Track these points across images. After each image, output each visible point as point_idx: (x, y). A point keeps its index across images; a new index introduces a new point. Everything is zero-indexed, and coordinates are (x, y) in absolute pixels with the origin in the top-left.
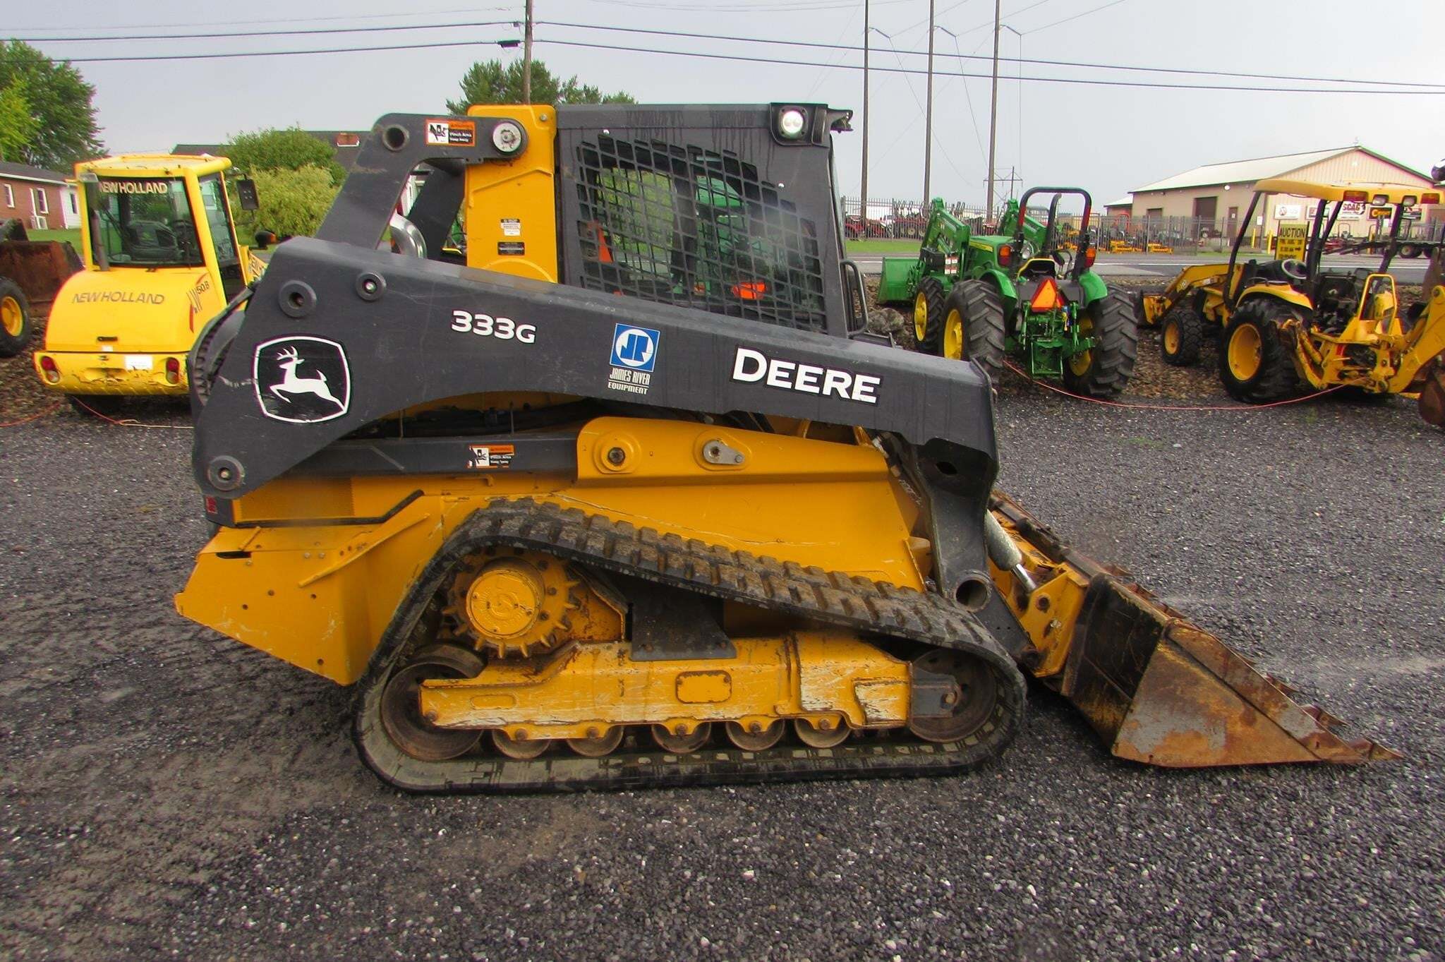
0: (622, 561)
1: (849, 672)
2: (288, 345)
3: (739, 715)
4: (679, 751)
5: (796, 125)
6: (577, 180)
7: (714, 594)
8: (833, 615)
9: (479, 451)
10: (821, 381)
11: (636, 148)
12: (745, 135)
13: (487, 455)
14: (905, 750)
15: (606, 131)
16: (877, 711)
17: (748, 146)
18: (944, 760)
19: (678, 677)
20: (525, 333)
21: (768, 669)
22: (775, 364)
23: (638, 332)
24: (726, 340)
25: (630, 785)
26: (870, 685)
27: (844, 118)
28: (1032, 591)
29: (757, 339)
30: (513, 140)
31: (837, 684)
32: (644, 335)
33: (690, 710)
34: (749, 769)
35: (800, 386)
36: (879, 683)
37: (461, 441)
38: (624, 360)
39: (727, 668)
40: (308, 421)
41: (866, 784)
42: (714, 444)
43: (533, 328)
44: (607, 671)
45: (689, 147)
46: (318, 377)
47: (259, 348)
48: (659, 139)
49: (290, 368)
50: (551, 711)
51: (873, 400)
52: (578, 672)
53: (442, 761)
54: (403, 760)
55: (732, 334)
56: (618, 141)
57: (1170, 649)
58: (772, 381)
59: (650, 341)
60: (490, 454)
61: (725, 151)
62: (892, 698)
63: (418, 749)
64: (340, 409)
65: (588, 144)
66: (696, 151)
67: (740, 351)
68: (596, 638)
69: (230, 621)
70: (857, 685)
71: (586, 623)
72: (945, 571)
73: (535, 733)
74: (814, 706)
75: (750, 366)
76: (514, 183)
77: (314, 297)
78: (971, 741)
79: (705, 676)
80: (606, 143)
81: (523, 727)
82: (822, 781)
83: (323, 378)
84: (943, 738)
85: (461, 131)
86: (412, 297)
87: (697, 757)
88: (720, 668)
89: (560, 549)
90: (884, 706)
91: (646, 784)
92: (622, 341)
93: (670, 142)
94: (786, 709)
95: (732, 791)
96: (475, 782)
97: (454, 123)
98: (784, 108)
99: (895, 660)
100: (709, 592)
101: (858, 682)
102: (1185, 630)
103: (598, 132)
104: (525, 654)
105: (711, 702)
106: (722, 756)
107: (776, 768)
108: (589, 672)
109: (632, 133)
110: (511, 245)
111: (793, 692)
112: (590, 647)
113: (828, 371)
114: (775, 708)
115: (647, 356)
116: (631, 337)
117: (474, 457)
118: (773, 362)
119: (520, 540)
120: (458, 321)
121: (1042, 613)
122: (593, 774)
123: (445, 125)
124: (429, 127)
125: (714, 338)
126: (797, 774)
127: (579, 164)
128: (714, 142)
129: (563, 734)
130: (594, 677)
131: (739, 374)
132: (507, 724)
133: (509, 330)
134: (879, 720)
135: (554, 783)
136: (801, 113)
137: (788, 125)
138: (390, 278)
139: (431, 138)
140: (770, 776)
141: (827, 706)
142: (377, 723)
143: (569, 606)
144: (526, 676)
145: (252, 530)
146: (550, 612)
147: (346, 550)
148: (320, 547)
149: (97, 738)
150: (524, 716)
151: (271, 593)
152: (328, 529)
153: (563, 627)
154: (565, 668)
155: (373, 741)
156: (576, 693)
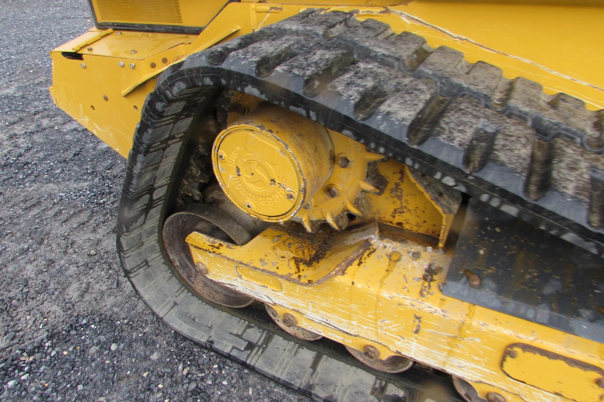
0: (443, 156)
19: (511, 347)
44: (398, 297)
50: (322, 312)
54: (185, 295)
68: (407, 227)
69: (87, 118)
71: (398, 205)
79: (560, 362)
81: (293, 314)
88: (593, 361)
96: (235, 351)
104: (309, 229)
105: (557, 394)
108: (373, 290)
112: (391, 246)
119: (255, 83)
129: (336, 338)
130: (379, 298)
132: (275, 304)
135: (311, 391)
142: (156, 258)
143: (368, 187)
144: (297, 261)
145: (104, 32)
146: (339, 187)
147: (159, 63)
148: (135, 56)
149: (64, 180)
150: (292, 305)
151: (106, 99)
152: (160, 36)
153: (354, 211)
154: (343, 273)
155: (148, 276)
156: (354, 307)
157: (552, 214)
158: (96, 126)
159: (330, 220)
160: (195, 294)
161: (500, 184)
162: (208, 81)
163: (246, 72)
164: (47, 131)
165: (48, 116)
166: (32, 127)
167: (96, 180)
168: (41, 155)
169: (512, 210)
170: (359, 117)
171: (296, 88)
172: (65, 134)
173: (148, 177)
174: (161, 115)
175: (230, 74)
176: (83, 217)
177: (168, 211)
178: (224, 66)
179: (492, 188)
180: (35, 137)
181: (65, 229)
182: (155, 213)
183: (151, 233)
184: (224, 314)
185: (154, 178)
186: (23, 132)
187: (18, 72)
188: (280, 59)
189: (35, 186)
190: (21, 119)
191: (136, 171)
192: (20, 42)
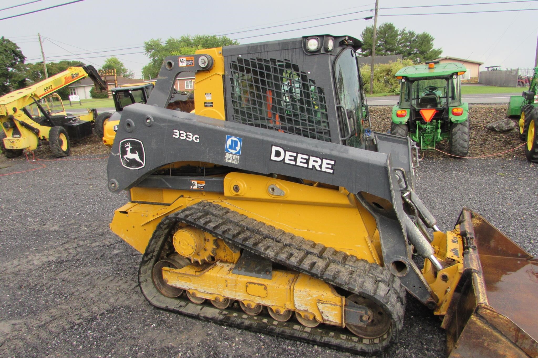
0: (218, 233)
1: (314, 296)
2: (127, 141)
3: (271, 304)
4: (251, 314)
5: (315, 45)
6: (230, 77)
7: (252, 252)
8: (302, 269)
9: (194, 183)
10: (307, 162)
11: (251, 61)
12: (293, 52)
13: (196, 184)
14: (343, 337)
15: (240, 56)
16: (328, 316)
17: (294, 56)
18: (359, 347)
19: (247, 284)
20: (196, 138)
21: (281, 287)
22: (288, 153)
23: (235, 139)
24: (268, 142)
25: (225, 324)
26: (324, 304)
27: (345, 39)
28: (440, 270)
29: (280, 142)
30: (205, 63)
31: (310, 300)
32: (237, 140)
33: (252, 298)
34: (272, 329)
35: (299, 164)
36: (328, 304)
37: (188, 178)
38: (230, 150)
39: (265, 283)
40: (134, 169)
41: (320, 349)
42: (272, 186)
43: (198, 137)
44: (221, 276)
45: (271, 59)
46: (136, 153)
47: (121, 142)
48: (259, 57)
49: (129, 149)
50: (203, 287)
51: (331, 171)
52: (211, 274)
53: (171, 298)
55: (270, 139)
56: (244, 60)
57: (480, 320)
58: (287, 161)
59: (239, 143)
60: (197, 184)
61: (285, 60)
62: (334, 312)
63: (166, 291)
64: (142, 165)
65: (234, 62)
66: (274, 61)
67: (273, 147)
68: (228, 261)
69: (124, 235)
70: (318, 303)
71: (225, 254)
72: (385, 254)
73: (199, 294)
74: (300, 308)
75: (278, 154)
76: (209, 79)
77: (133, 124)
78: (376, 341)
79: (257, 285)
80: (240, 60)
81: (195, 291)
82: (301, 342)
83: (138, 154)
84: (365, 336)
85: (189, 61)
86: (162, 125)
87: (255, 318)
88: (263, 283)
89: (197, 225)
90: (330, 315)
91: (232, 325)
92: (229, 142)
93: (263, 58)
94: (290, 307)
95: (262, 337)
96: (175, 308)
97: (187, 58)
98: (309, 38)
99: (337, 294)
100: (251, 250)
101: (319, 301)
102: (488, 311)
103: (237, 56)
104: (200, 263)
105: (259, 296)
106: (265, 320)
107: (283, 332)
108: (216, 275)
109: (249, 55)
110: (209, 103)
111: (292, 300)
112: (222, 264)
113: (311, 157)
114: (285, 304)
115: (238, 148)
116: (232, 141)
117: (192, 185)
118: (287, 152)
119: (184, 220)
120: (175, 134)
121: (444, 282)
122: (214, 316)
123: (185, 59)
124: (180, 60)
125: (263, 142)
126: (290, 336)
127: (231, 70)
128: (281, 56)
129: (208, 297)
130: (217, 277)
131: (273, 158)
132: (189, 289)
133: (191, 137)
134: (328, 321)
135: (199, 316)
136: (317, 39)
137: (311, 46)
138: (154, 118)
139: (181, 65)
140: (279, 334)
141: (306, 309)
142: (150, 279)
143: (215, 247)
144: (196, 272)
145: (135, 204)
146: (207, 248)
147: (155, 215)
148: (147, 213)
149: (99, 266)
150: (195, 287)
151: (134, 227)
152: (156, 206)
153: (212, 255)
154: (208, 271)
155: (146, 286)
156: (211, 282)
157: (236, 242)
158: (127, 237)
159: (206, 259)
160: (162, 294)
161: (228, 237)
162: (174, 220)
163: (182, 218)
164: (83, 247)
165: (82, 240)
166: (75, 245)
167: (114, 265)
168: (84, 256)
169: (230, 242)
170: (204, 226)
171: (192, 221)
172: (94, 248)
173: (154, 246)
174: (161, 228)
175: (179, 218)
176: (111, 278)
177: (156, 262)
178: (178, 216)
179: (227, 238)
180: (78, 249)
181: (104, 282)
182: (153, 260)
183: (149, 269)
184: (172, 300)
185: (155, 247)
186: (71, 247)
187: (56, 218)
188: (190, 215)
189: (85, 268)
190: (68, 241)
191: (151, 244)
192: (50, 200)
